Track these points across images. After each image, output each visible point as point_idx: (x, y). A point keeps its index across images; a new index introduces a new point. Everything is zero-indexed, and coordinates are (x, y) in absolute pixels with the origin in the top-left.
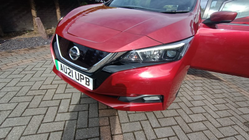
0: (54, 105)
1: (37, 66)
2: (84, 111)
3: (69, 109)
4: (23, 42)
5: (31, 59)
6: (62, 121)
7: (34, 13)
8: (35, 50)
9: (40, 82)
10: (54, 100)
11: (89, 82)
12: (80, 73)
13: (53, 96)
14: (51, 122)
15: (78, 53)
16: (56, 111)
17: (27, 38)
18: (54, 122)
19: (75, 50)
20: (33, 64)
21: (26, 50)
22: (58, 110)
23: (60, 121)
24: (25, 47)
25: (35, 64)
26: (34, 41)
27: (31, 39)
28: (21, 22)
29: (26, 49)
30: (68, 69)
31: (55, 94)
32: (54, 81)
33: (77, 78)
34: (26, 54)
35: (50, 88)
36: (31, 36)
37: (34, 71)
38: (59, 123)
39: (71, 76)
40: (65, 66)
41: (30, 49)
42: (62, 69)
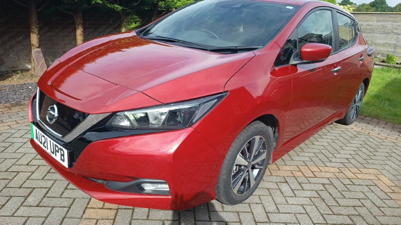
0: (21, 195)
1: (15, 135)
2: (62, 207)
3: (40, 202)
4: (6, 92)
5: (9, 124)
6: (23, 217)
7: (34, 39)
8: (22, 107)
9: (12, 160)
10: (24, 188)
11: (63, 155)
12: (55, 143)
13: (25, 182)
14: (8, 216)
15: (56, 114)
16: (21, 203)
17: (14, 86)
18: (12, 216)
19: (53, 109)
20: (10, 131)
21: (6, 107)
22: (24, 202)
23: (22, 217)
24: (6, 102)
25: (13, 131)
26: (24, 90)
27: (22, 86)
28: (11, 55)
29: (7, 105)
30: (43, 136)
31: (28, 179)
32: (33, 161)
33: (52, 151)
34: (4, 115)
35: (24, 170)
36: (22, 82)
37: (7, 143)
38: (19, 219)
39: (45, 147)
40: (40, 132)
41: (13, 105)
42: (37, 138)
